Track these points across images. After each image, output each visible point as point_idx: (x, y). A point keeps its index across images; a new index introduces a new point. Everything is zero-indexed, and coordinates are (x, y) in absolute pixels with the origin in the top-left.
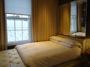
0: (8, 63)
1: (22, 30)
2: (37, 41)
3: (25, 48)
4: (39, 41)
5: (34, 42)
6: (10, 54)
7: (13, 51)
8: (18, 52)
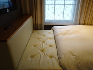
0: (40, 51)
1: (65, 5)
2: (84, 24)
3: (65, 34)
4: (87, 25)
5: (79, 25)
6: (45, 38)
7: (50, 33)
8: (55, 37)
